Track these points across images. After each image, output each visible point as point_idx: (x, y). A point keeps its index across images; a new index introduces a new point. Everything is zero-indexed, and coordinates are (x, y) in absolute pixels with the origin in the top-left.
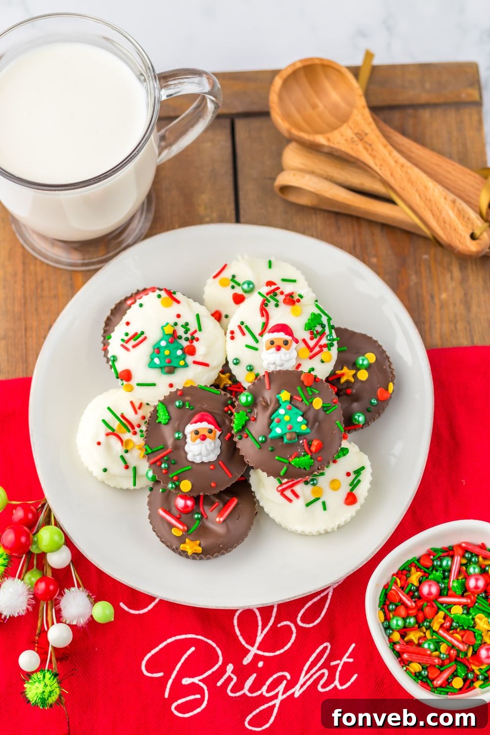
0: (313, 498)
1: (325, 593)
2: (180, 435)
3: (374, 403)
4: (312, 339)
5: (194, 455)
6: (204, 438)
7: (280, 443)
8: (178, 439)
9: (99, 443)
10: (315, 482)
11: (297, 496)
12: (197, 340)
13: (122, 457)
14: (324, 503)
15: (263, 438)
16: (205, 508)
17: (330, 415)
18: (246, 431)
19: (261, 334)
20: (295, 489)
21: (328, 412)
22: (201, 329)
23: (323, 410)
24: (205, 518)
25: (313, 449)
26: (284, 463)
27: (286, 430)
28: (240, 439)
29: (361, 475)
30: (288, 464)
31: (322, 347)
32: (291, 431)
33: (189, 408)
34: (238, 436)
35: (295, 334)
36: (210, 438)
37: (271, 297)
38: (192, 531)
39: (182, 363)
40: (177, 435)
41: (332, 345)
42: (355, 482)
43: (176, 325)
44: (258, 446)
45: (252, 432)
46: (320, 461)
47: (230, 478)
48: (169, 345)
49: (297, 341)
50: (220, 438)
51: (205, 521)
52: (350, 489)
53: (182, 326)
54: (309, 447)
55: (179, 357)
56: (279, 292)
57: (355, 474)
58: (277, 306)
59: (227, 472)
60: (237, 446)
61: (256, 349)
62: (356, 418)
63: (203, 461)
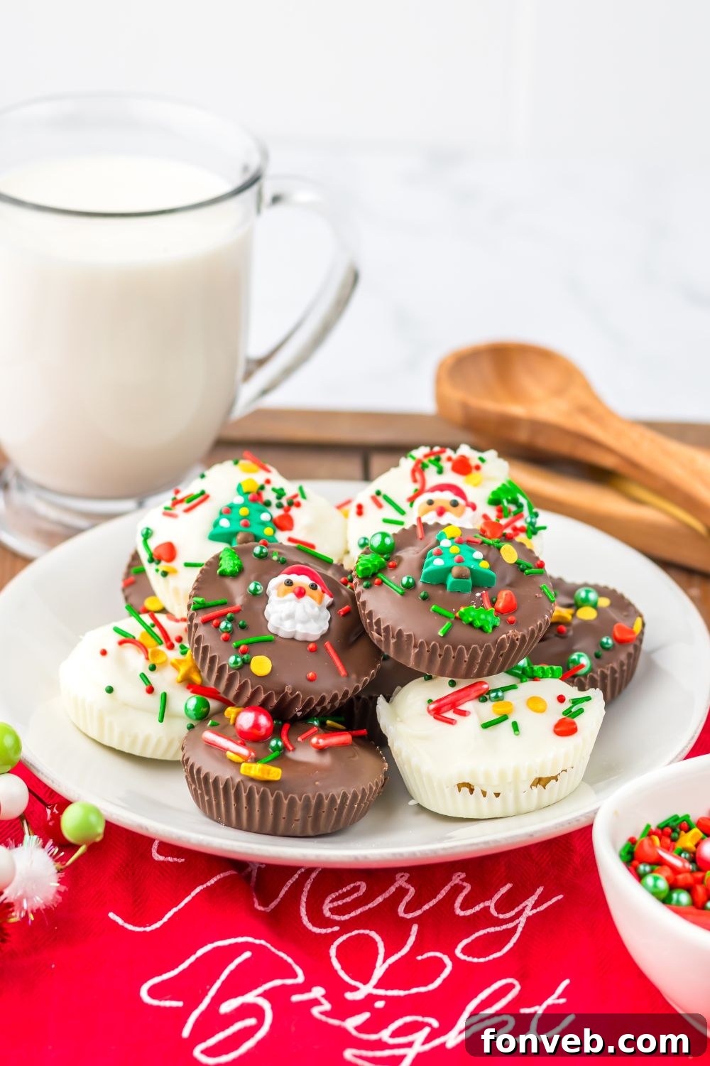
0: (495, 717)
1: (510, 925)
2: (259, 587)
3: (607, 643)
4: (499, 517)
5: (281, 619)
6: (301, 593)
7: (440, 592)
8: (254, 593)
9: (104, 653)
10: (500, 694)
11: (463, 713)
12: (298, 505)
13: (143, 676)
14: (515, 726)
15: (409, 578)
16: (292, 738)
17: (531, 576)
18: (380, 575)
19: (412, 500)
20: (462, 708)
21: (527, 571)
22: (304, 497)
23: (518, 567)
24: (290, 751)
25: (500, 605)
26: (447, 618)
27: (452, 563)
28: (367, 587)
29: (584, 705)
30: (453, 619)
31: (517, 530)
32: (461, 564)
33: (278, 560)
34: (365, 583)
35: (471, 498)
36: (312, 597)
37: (430, 461)
38: (263, 761)
39: (268, 531)
40: (252, 587)
41: (534, 533)
42: (573, 710)
43: (262, 488)
44: (400, 591)
45: (390, 578)
46: (511, 623)
47: (344, 676)
48: (248, 503)
49: (474, 507)
50: (329, 608)
51: (290, 755)
52: (564, 717)
53: (274, 490)
54: (493, 604)
55: (264, 524)
56: (444, 456)
57: (573, 703)
58: (440, 471)
59: (338, 663)
60: (361, 600)
61: (402, 523)
62: (574, 660)
63: (295, 632)
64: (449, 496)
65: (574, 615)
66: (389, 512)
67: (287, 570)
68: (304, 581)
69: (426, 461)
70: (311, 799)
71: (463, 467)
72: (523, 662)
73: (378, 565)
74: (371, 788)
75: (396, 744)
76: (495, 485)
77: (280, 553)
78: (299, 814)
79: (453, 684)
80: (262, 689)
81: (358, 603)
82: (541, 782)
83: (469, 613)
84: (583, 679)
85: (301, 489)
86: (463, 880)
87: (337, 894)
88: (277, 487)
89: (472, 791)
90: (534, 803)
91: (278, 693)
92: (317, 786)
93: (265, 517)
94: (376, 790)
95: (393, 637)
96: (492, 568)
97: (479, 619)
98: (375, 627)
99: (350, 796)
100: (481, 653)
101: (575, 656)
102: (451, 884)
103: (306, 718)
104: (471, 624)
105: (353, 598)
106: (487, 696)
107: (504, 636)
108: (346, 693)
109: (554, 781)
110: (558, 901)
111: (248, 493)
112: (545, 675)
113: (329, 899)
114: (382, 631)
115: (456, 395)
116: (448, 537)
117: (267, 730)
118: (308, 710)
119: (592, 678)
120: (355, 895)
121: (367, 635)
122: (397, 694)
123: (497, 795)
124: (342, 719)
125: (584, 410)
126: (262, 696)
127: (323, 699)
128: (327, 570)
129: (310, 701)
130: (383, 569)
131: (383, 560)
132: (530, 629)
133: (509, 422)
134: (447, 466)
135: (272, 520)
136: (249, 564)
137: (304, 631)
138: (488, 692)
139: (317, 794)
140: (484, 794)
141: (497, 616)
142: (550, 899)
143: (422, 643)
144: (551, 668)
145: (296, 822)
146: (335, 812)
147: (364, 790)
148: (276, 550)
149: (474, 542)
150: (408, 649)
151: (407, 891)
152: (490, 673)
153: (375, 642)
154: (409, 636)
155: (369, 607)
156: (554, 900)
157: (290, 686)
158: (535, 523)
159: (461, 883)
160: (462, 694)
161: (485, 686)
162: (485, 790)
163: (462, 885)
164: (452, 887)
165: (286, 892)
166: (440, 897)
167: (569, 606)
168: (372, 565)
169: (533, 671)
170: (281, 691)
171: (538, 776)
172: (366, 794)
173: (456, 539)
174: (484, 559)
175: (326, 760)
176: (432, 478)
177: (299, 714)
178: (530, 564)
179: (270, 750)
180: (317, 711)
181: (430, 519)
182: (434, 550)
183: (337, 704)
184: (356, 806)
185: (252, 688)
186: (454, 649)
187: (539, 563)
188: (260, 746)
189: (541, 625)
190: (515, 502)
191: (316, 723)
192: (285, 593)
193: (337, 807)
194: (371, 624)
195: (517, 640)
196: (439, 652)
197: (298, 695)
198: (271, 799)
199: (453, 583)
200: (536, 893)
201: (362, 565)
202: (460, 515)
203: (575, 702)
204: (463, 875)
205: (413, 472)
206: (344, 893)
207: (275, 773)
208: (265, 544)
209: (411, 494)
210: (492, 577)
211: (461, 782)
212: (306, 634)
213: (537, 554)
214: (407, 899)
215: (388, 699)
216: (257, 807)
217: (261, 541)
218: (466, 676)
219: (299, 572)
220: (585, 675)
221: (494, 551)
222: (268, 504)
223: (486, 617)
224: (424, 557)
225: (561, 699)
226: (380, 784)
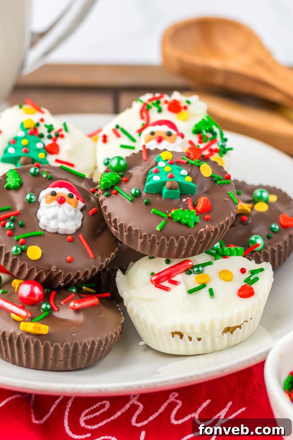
0: (197, 285)
2: (33, 197)
3: (275, 228)
4: (200, 142)
5: (48, 219)
6: (62, 201)
7: (158, 199)
8: (30, 202)
10: (200, 269)
11: (175, 283)
12: (62, 136)
14: (211, 292)
15: (136, 189)
16: (57, 302)
17: (222, 185)
18: (116, 187)
19: (140, 131)
20: (174, 279)
21: (218, 182)
22: (66, 130)
23: (213, 179)
24: (55, 311)
25: (199, 207)
26: (163, 217)
27: (165, 178)
28: (107, 196)
29: (259, 275)
30: (167, 218)
31: (212, 151)
32: (172, 179)
33: (47, 177)
34: (106, 194)
35: (180, 130)
36: (70, 203)
37: (153, 104)
38: (36, 319)
39: (41, 155)
40: (28, 197)
41: (224, 153)
42: (251, 279)
43: (38, 125)
44: (130, 199)
45: (123, 189)
46: (207, 220)
47: (92, 258)
48: (28, 136)
49: (182, 136)
50: (82, 210)
51: (56, 314)
52: (245, 284)
53: (46, 126)
54: (194, 207)
55: (38, 150)
56: (162, 100)
57: (251, 273)
58: (160, 111)
59: (88, 250)
60: (103, 205)
61: (133, 148)
62: (253, 240)
63: (58, 228)
64: (165, 128)
65: (252, 208)
66: (125, 140)
67: (53, 184)
68: (64, 192)
69: (150, 104)
70: (70, 346)
71: (175, 107)
72: (217, 245)
73: (115, 180)
74: (112, 336)
75: (129, 304)
76: (197, 120)
77: (48, 172)
78: (62, 356)
79: (168, 262)
80: (35, 269)
81: (102, 207)
82: (229, 330)
83: (177, 213)
84: (259, 254)
85: (65, 125)
86: (176, 398)
87: (89, 410)
88: (48, 124)
89: (181, 336)
90: (225, 344)
91: (46, 272)
92: (73, 337)
93: (39, 145)
94: (115, 337)
95: (125, 231)
96: (194, 181)
97: (185, 218)
98: (113, 224)
99: (97, 343)
100: (186, 242)
101: (253, 238)
102: (169, 401)
103: (67, 287)
104: (179, 222)
105: (99, 203)
106: (192, 270)
107: (202, 230)
108: (94, 270)
109: (238, 329)
110: (242, 412)
111: (28, 129)
112: (232, 254)
113: (84, 413)
114: (118, 227)
115: (175, 54)
116: (164, 160)
117: (40, 296)
118: (68, 282)
119: (265, 253)
120: (102, 411)
121: (109, 228)
122: (130, 267)
123: (199, 339)
124: (94, 285)
125: (260, 62)
126: (36, 274)
127: (78, 274)
128: (81, 182)
129: (69, 276)
130: (118, 183)
131: (119, 176)
132: (220, 224)
133: (210, 71)
134: (165, 107)
135: (45, 147)
136: (27, 180)
137: (64, 228)
138: (193, 267)
139: (74, 342)
140: (190, 339)
141: (197, 215)
142: (237, 411)
143: (145, 235)
144: (236, 249)
145: (59, 362)
146: (87, 354)
147: (107, 338)
148: (45, 170)
149: (181, 162)
150: (136, 239)
151: (138, 407)
152: (193, 254)
153: (114, 234)
154: (137, 231)
155: (109, 210)
156: (239, 411)
157: (55, 267)
158: (225, 146)
159: (175, 400)
160: (174, 269)
161: (190, 263)
162: (190, 336)
163: (175, 402)
164: (169, 404)
165: (55, 408)
166: (160, 411)
167: (249, 202)
168: (111, 180)
169: (223, 251)
170: (48, 270)
171: (227, 326)
172: (108, 340)
173: (169, 161)
174: (188, 175)
175: (80, 318)
176: (155, 116)
177: (62, 284)
178: (221, 178)
179: (42, 311)
180: (74, 282)
181: (152, 145)
182: (154, 169)
183: (88, 277)
184: (102, 349)
185: (28, 268)
186: (168, 239)
187: (227, 176)
188: (35, 308)
189: (228, 220)
190: (211, 131)
191: (74, 290)
192: (51, 201)
193: (88, 350)
194: (110, 221)
195: (212, 232)
196: (157, 241)
197: (61, 273)
198: (42, 347)
199: (166, 193)
200: (227, 407)
201: (104, 181)
202: (173, 142)
203: (253, 272)
204: (177, 395)
205: (141, 112)
206: (94, 409)
207: (44, 329)
208: (38, 166)
209: (139, 127)
210: (194, 188)
211: (174, 331)
212: (66, 230)
213: (226, 169)
214: (138, 412)
215: (124, 272)
216: (32, 352)
217: (35, 164)
218: (177, 257)
219: (61, 185)
220: (260, 251)
221: (196, 168)
222: (41, 136)
223: (189, 216)
224: (147, 174)
225: (243, 271)
226: (118, 332)
